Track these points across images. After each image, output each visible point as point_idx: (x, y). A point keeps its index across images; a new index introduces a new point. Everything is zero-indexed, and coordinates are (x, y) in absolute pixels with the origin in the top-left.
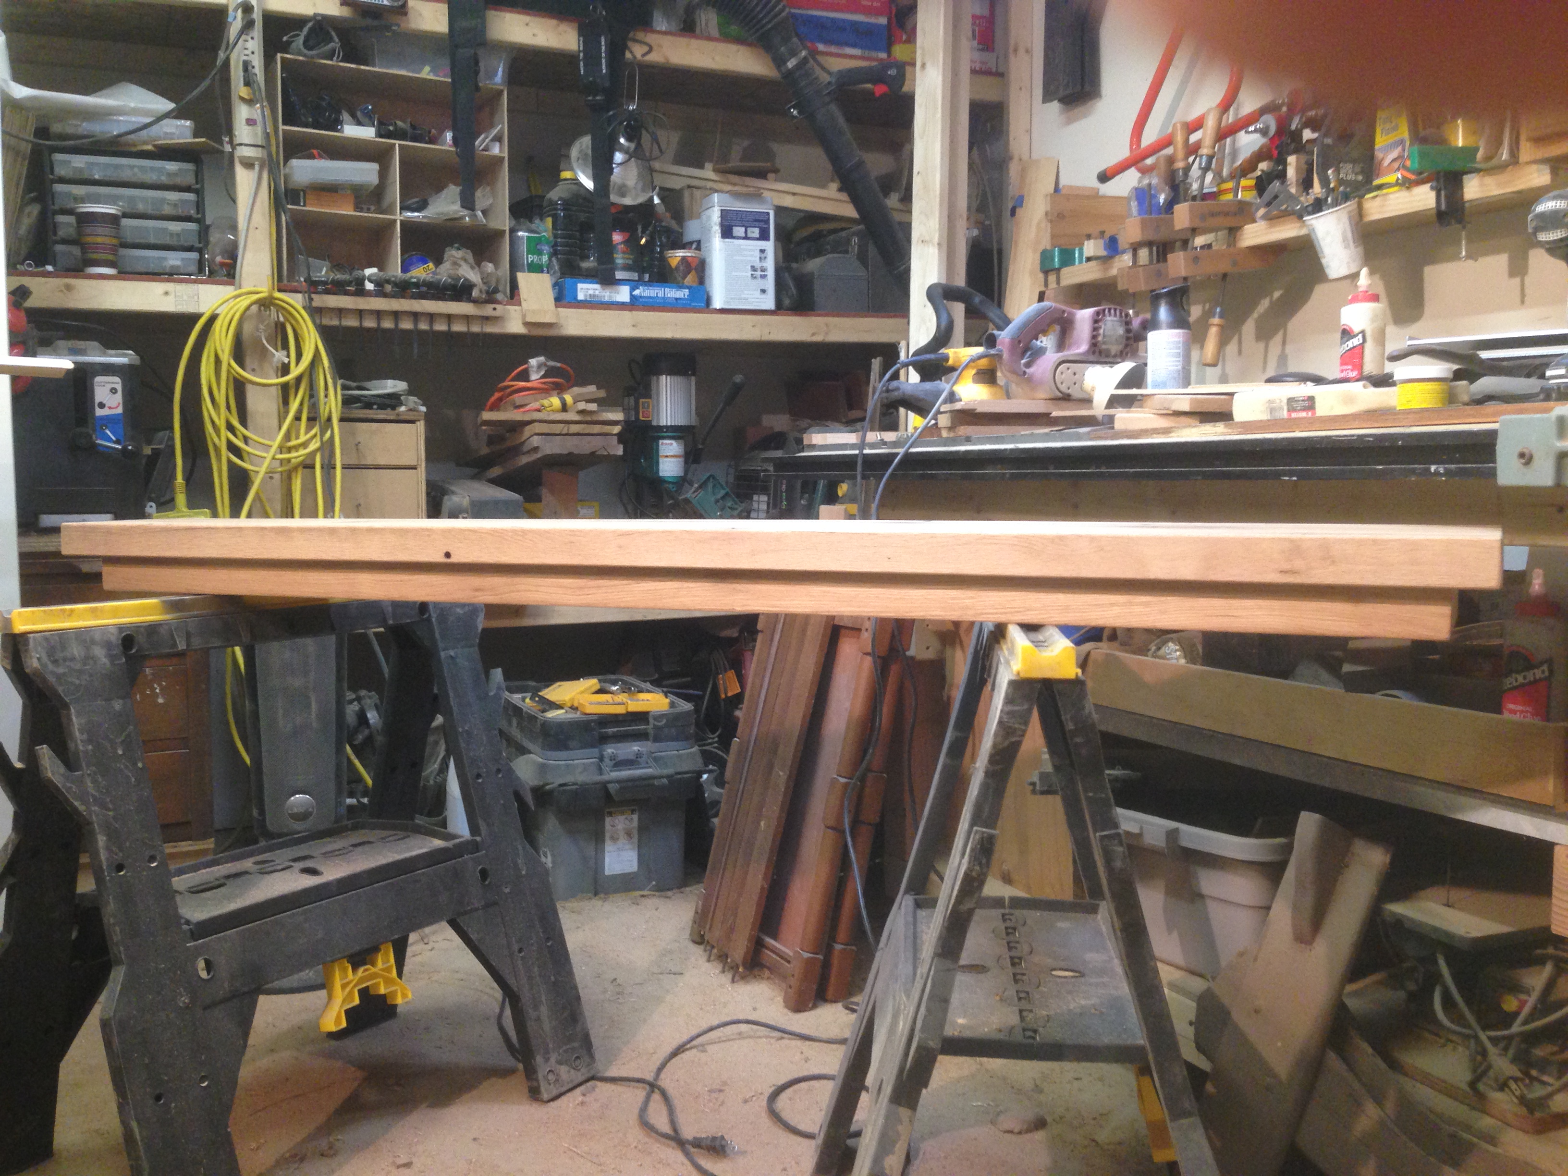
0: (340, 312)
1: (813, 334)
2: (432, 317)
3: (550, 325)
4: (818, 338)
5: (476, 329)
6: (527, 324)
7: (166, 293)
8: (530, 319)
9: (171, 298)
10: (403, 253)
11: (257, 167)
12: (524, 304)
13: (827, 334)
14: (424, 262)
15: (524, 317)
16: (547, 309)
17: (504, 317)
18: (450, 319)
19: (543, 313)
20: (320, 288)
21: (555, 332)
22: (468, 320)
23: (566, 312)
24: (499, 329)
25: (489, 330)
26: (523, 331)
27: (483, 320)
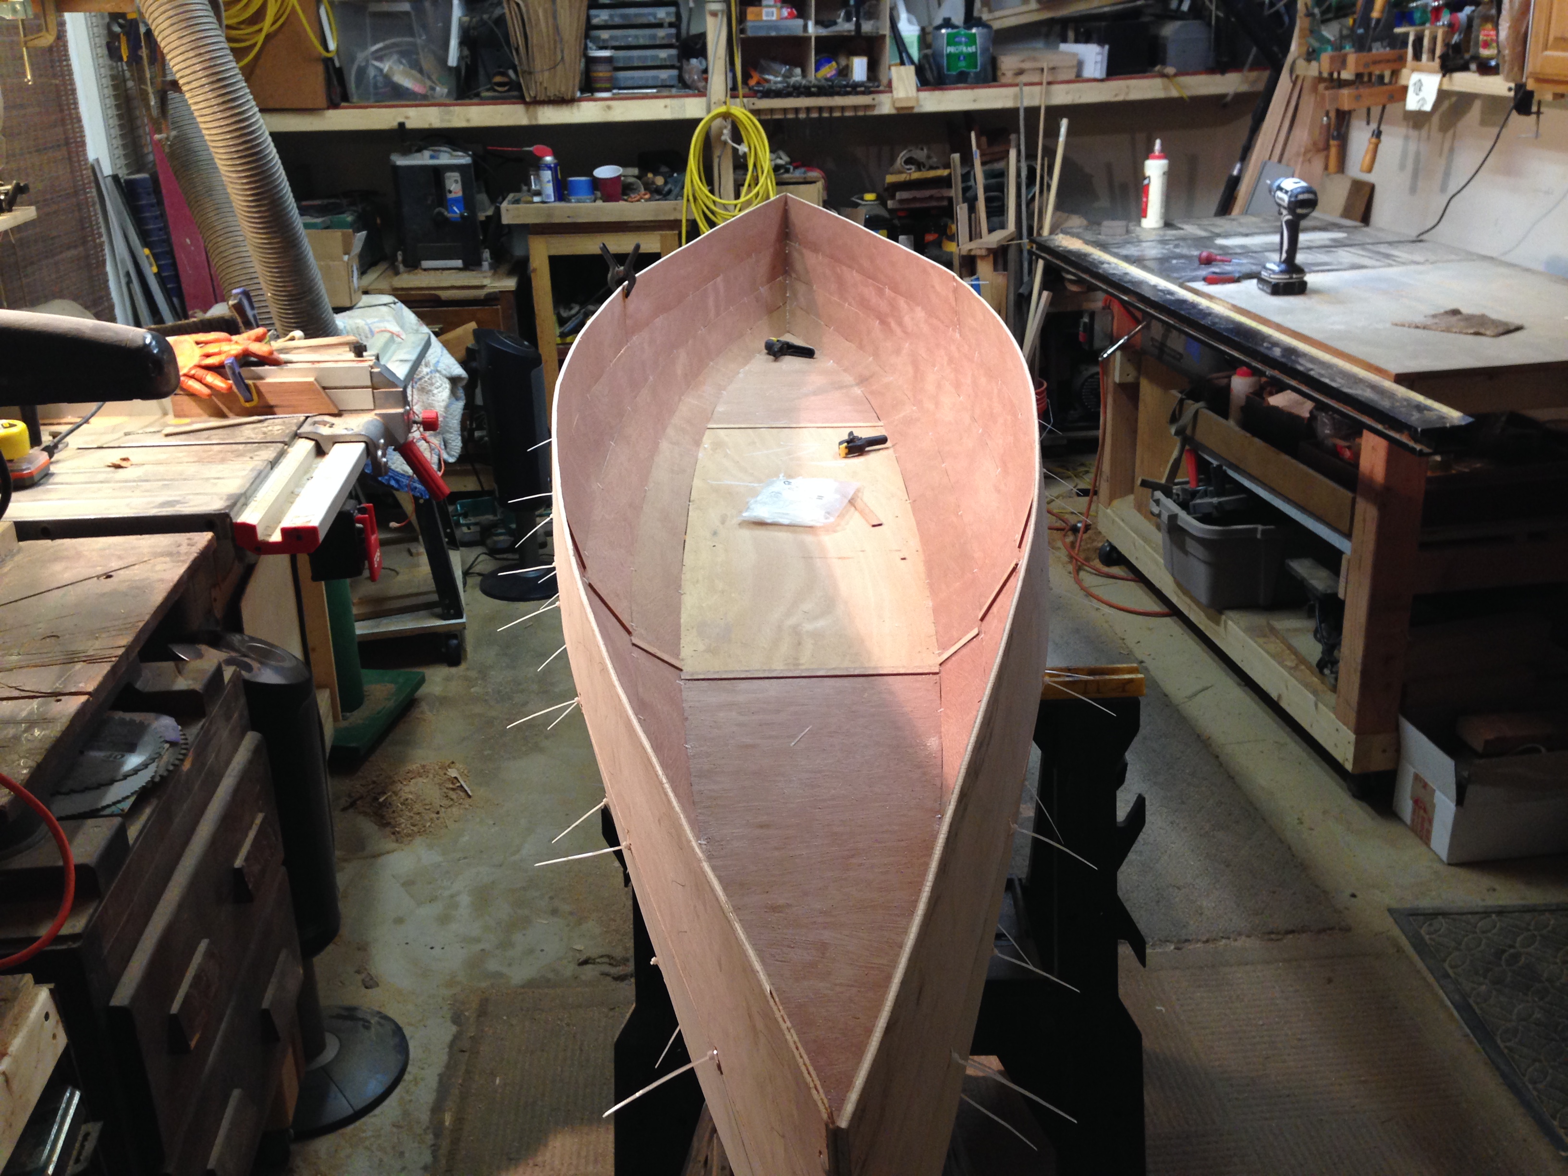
0: (772, 111)
1: (1116, 95)
2: (831, 109)
3: (912, 108)
4: (1120, 98)
5: (861, 113)
6: (897, 109)
7: (666, 107)
8: (898, 105)
9: (669, 109)
10: (816, 54)
11: (720, 15)
12: (895, 92)
13: (1127, 94)
14: (830, 62)
15: (893, 102)
16: (910, 95)
17: (880, 104)
18: (843, 108)
19: (908, 99)
20: (759, 95)
21: (916, 110)
22: (855, 108)
23: (925, 95)
24: (876, 112)
25: (869, 113)
26: (893, 112)
27: (867, 107)
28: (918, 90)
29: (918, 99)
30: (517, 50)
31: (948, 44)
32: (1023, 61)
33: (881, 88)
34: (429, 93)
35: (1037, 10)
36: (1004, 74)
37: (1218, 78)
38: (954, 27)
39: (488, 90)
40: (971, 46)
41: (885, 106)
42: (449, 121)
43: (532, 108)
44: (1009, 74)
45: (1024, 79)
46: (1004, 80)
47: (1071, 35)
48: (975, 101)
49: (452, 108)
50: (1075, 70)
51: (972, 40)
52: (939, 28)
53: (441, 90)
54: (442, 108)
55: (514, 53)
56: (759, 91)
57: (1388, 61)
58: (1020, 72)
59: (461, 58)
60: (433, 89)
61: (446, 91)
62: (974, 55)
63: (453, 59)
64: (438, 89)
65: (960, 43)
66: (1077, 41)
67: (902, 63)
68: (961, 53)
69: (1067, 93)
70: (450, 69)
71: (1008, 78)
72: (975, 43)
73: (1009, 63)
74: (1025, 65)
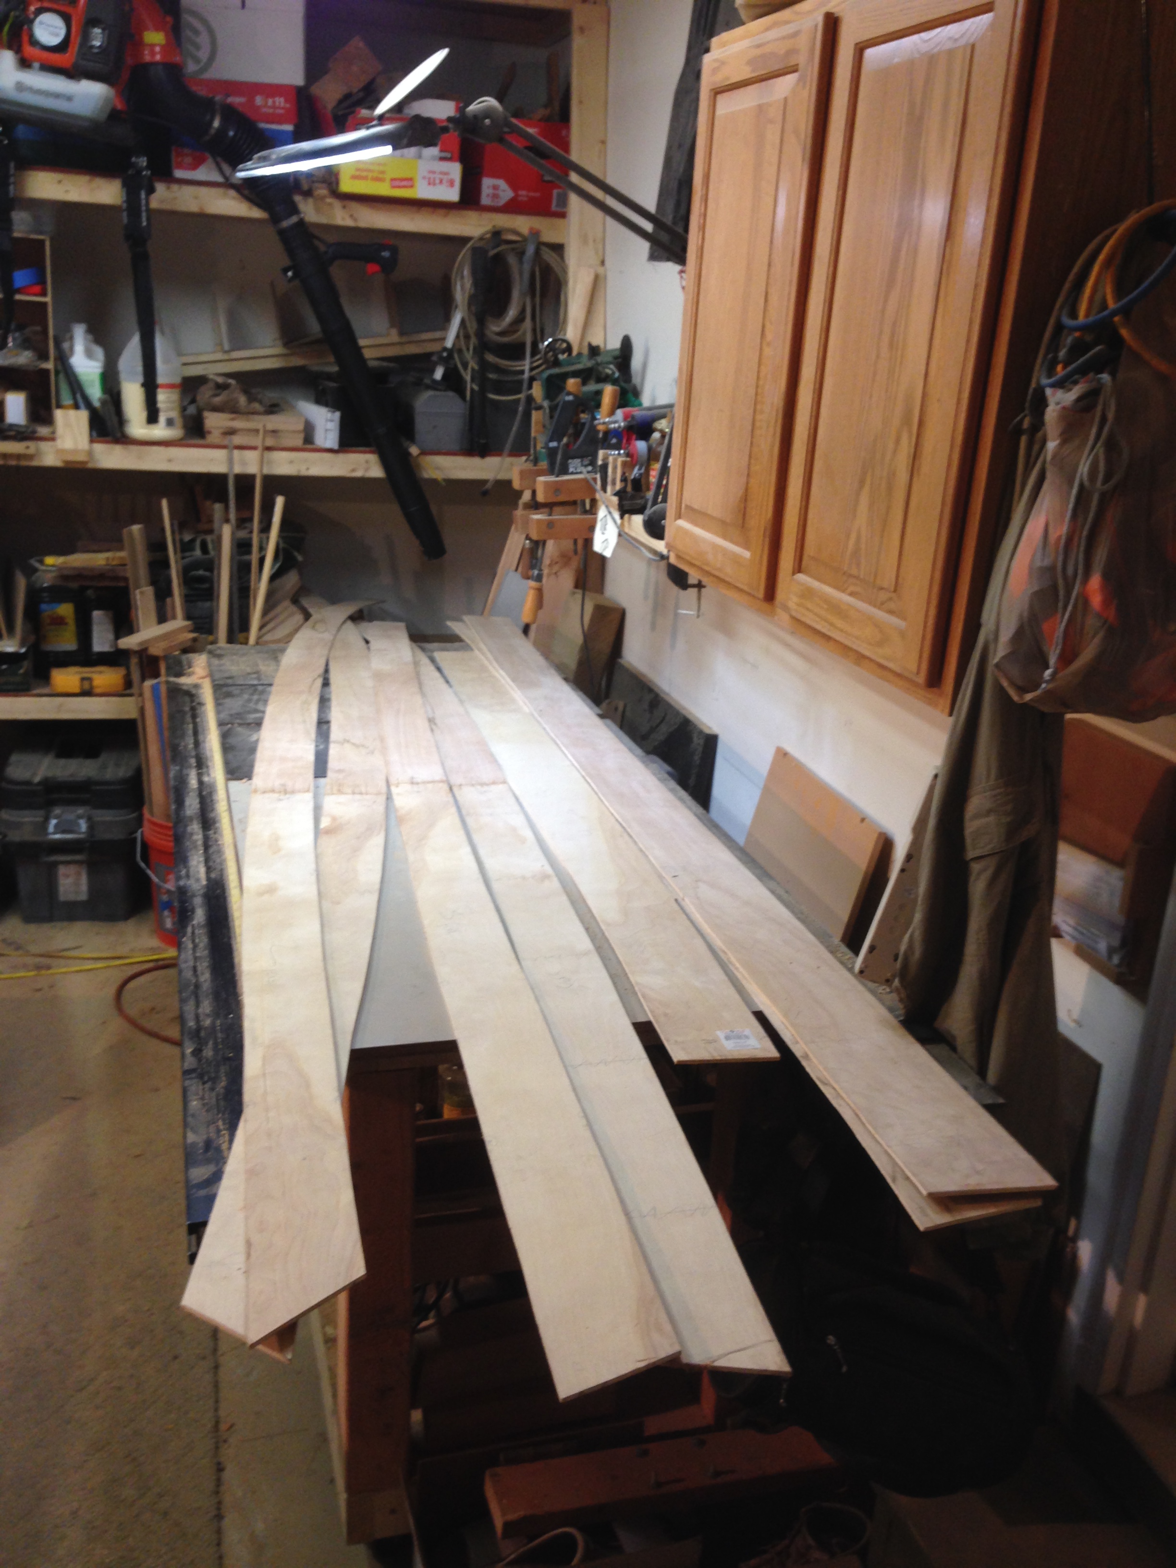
1: (353, 470)
3: (85, 462)
4: (359, 474)
5: (13, 463)
6: (65, 461)
8: (66, 457)
12: (57, 441)
13: (367, 470)
15: (60, 453)
16: (81, 447)
19: (78, 451)
21: (90, 465)
22: (5, 456)
23: (98, 447)
24: (35, 463)
25: (24, 463)
26: (58, 464)
27: (19, 457)
28: (92, 441)
29: (90, 453)
32: (233, 419)
36: (210, 433)
37: (476, 461)
41: (46, 457)
44: (217, 434)
45: (237, 440)
46: (210, 439)
48: (170, 461)
50: (302, 436)
58: (231, 432)
67: (76, 407)
69: (291, 462)
71: (214, 437)
73: (214, 421)
74: (239, 424)
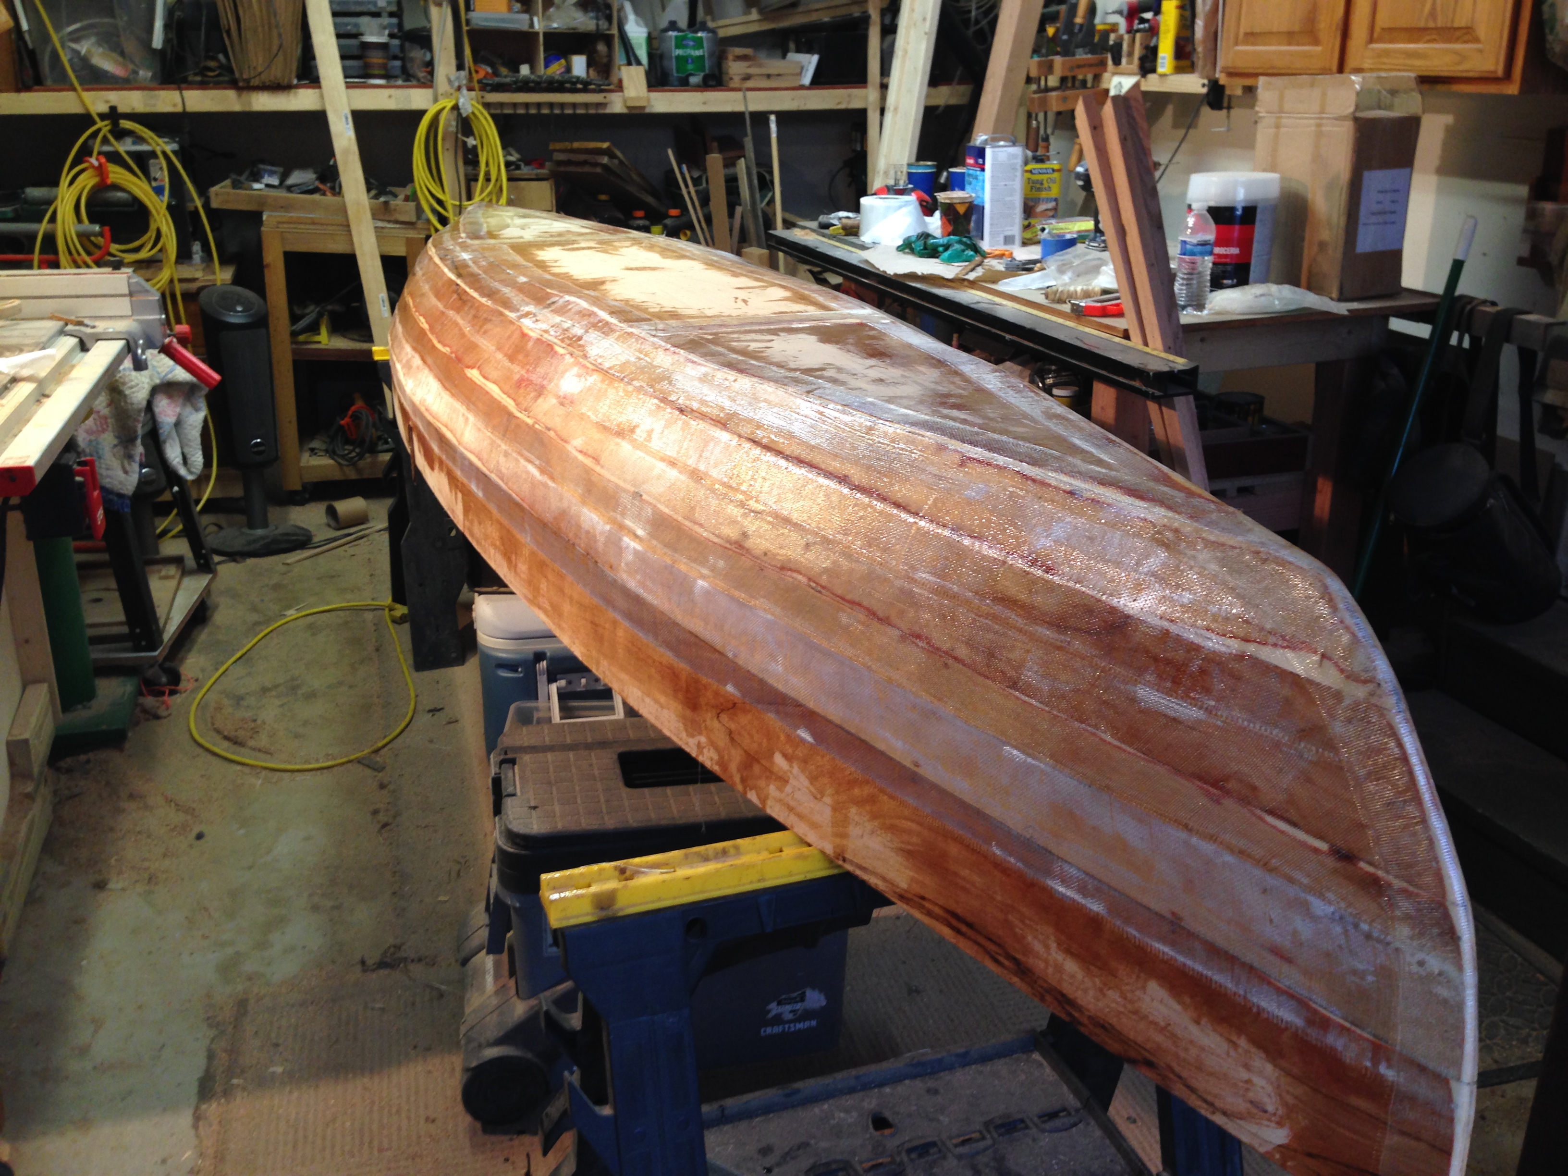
1: (839, 103)
2: (562, 105)
3: (644, 108)
4: (843, 106)
5: (592, 111)
6: (628, 108)
7: (390, 97)
8: (630, 104)
9: (393, 100)
10: (545, 51)
11: (444, 5)
12: (626, 91)
14: (559, 59)
15: (625, 101)
16: (641, 95)
17: (611, 103)
18: (574, 105)
19: (638, 98)
20: (488, 88)
21: (647, 110)
22: (586, 105)
23: (654, 95)
24: (608, 111)
25: (601, 111)
26: (625, 111)
27: (598, 105)
28: (649, 91)
29: (648, 100)
30: (228, 32)
31: (677, 47)
32: (749, 67)
33: (612, 87)
34: (132, 77)
35: (759, 21)
36: (731, 79)
38: (679, 30)
39: (196, 74)
40: (698, 49)
41: (617, 105)
42: (154, 105)
43: (245, 95)
44: (737, 79)
45: (750, 84)
46: (732, 85)
47: (792, 46)
48: (704, 103)
49: (157, 92)
50: (798, 77)
51: (699, 43)
52: (666, 30)
53: (145, 74)
54: (146, 92)
55: (225, 36)
56: (487, 85)
57: (1091, 65)
58: (747, 77)
59: (167, 41)
60: (135, 72)
61: (150, 74)
62: (702, 57)
63: (158, 41)
64: (141, 73)
65: (685, 46)
66: (798, 51)
67: (629, 64)
68: (690, 56)
70: (155, 50)
71: (736, 83)
72: (702, 47)
73: (735, 68)
74: (753, 71)
